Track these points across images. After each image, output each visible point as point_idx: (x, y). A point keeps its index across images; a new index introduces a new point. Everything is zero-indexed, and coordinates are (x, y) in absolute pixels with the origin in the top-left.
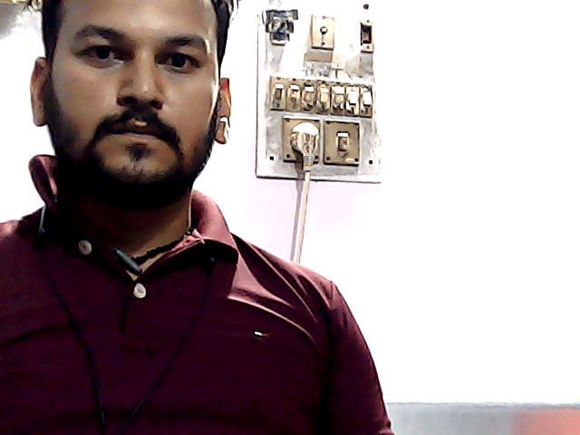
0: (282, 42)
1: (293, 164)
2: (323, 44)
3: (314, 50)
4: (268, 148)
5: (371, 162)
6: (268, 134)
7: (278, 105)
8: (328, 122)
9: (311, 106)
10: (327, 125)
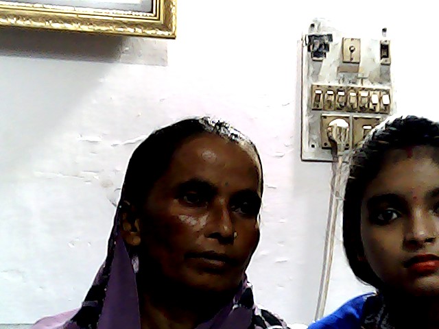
0: (320, 59)
1: (330, 150)
2: (352, 59)
3: (345, 64)
4: (310, 138)
6: (310, 128)
7: (318, 106)
8: (356, 118)
9: (343, 107)
10: (356, 121)
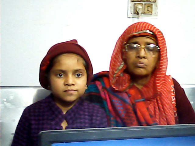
1: (136, 14)
4: (131, 11)
5: (155, 13)
6: (131, 7)
8: (145, 4)
10: (145, 5)
